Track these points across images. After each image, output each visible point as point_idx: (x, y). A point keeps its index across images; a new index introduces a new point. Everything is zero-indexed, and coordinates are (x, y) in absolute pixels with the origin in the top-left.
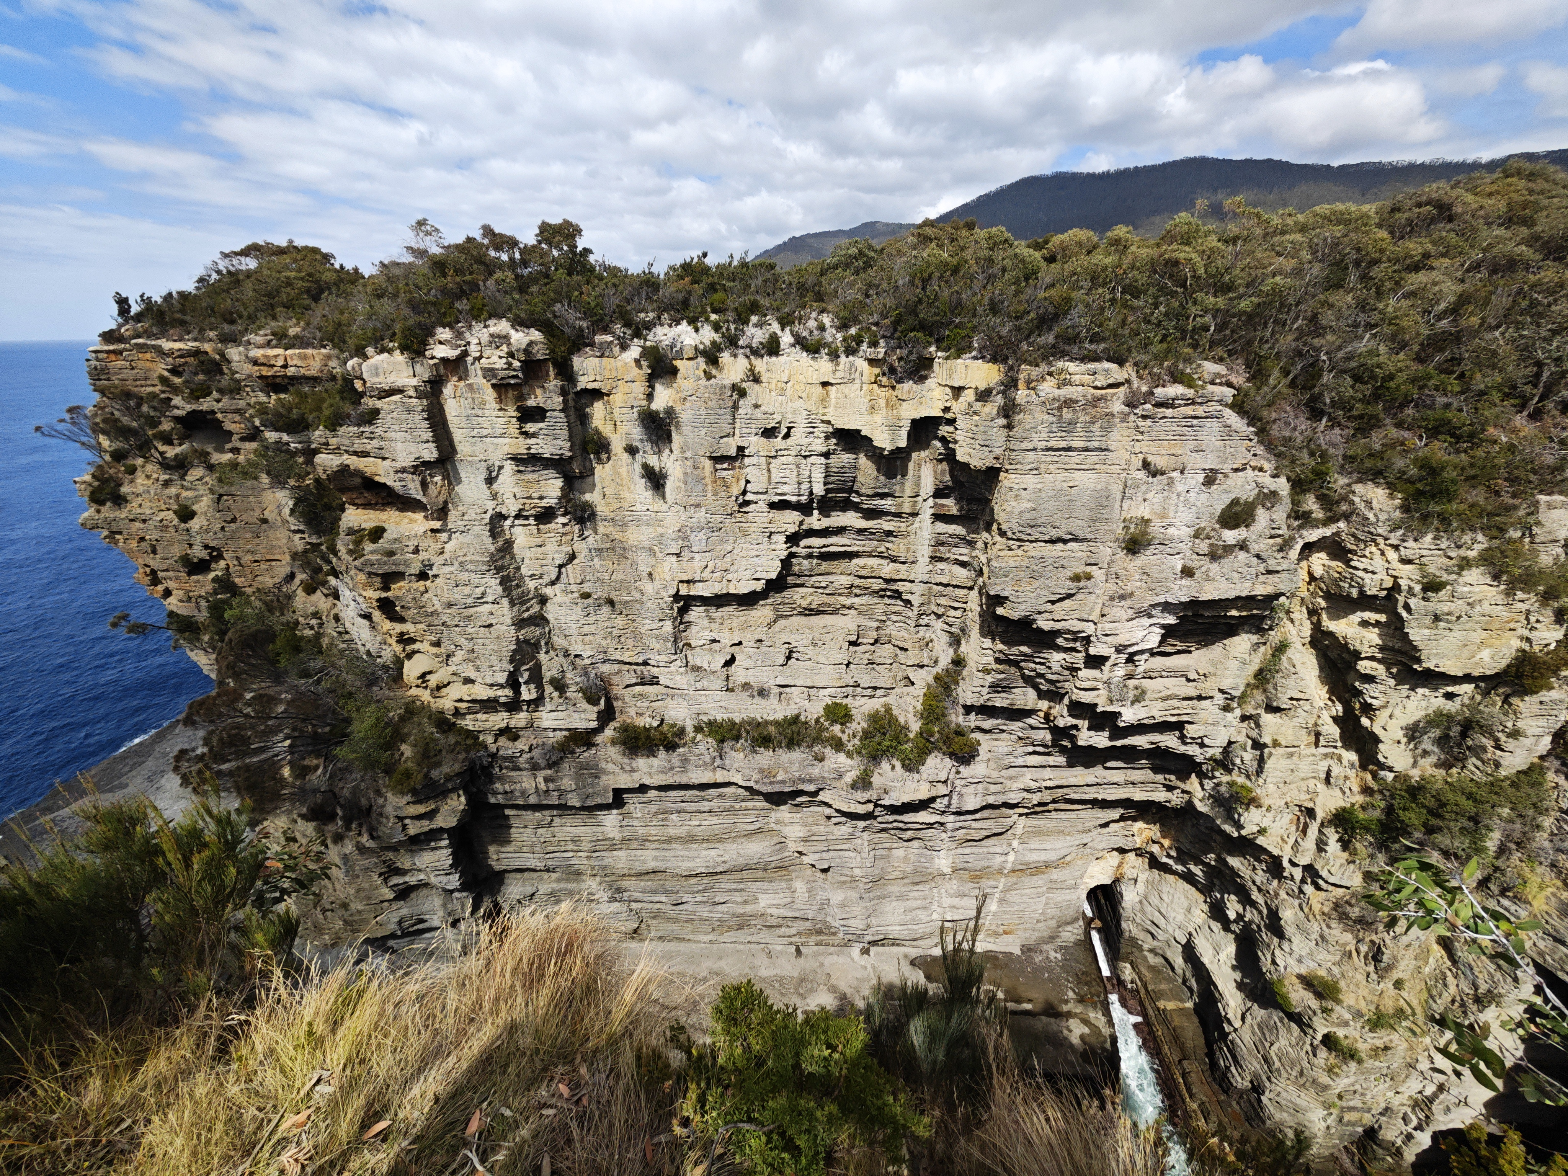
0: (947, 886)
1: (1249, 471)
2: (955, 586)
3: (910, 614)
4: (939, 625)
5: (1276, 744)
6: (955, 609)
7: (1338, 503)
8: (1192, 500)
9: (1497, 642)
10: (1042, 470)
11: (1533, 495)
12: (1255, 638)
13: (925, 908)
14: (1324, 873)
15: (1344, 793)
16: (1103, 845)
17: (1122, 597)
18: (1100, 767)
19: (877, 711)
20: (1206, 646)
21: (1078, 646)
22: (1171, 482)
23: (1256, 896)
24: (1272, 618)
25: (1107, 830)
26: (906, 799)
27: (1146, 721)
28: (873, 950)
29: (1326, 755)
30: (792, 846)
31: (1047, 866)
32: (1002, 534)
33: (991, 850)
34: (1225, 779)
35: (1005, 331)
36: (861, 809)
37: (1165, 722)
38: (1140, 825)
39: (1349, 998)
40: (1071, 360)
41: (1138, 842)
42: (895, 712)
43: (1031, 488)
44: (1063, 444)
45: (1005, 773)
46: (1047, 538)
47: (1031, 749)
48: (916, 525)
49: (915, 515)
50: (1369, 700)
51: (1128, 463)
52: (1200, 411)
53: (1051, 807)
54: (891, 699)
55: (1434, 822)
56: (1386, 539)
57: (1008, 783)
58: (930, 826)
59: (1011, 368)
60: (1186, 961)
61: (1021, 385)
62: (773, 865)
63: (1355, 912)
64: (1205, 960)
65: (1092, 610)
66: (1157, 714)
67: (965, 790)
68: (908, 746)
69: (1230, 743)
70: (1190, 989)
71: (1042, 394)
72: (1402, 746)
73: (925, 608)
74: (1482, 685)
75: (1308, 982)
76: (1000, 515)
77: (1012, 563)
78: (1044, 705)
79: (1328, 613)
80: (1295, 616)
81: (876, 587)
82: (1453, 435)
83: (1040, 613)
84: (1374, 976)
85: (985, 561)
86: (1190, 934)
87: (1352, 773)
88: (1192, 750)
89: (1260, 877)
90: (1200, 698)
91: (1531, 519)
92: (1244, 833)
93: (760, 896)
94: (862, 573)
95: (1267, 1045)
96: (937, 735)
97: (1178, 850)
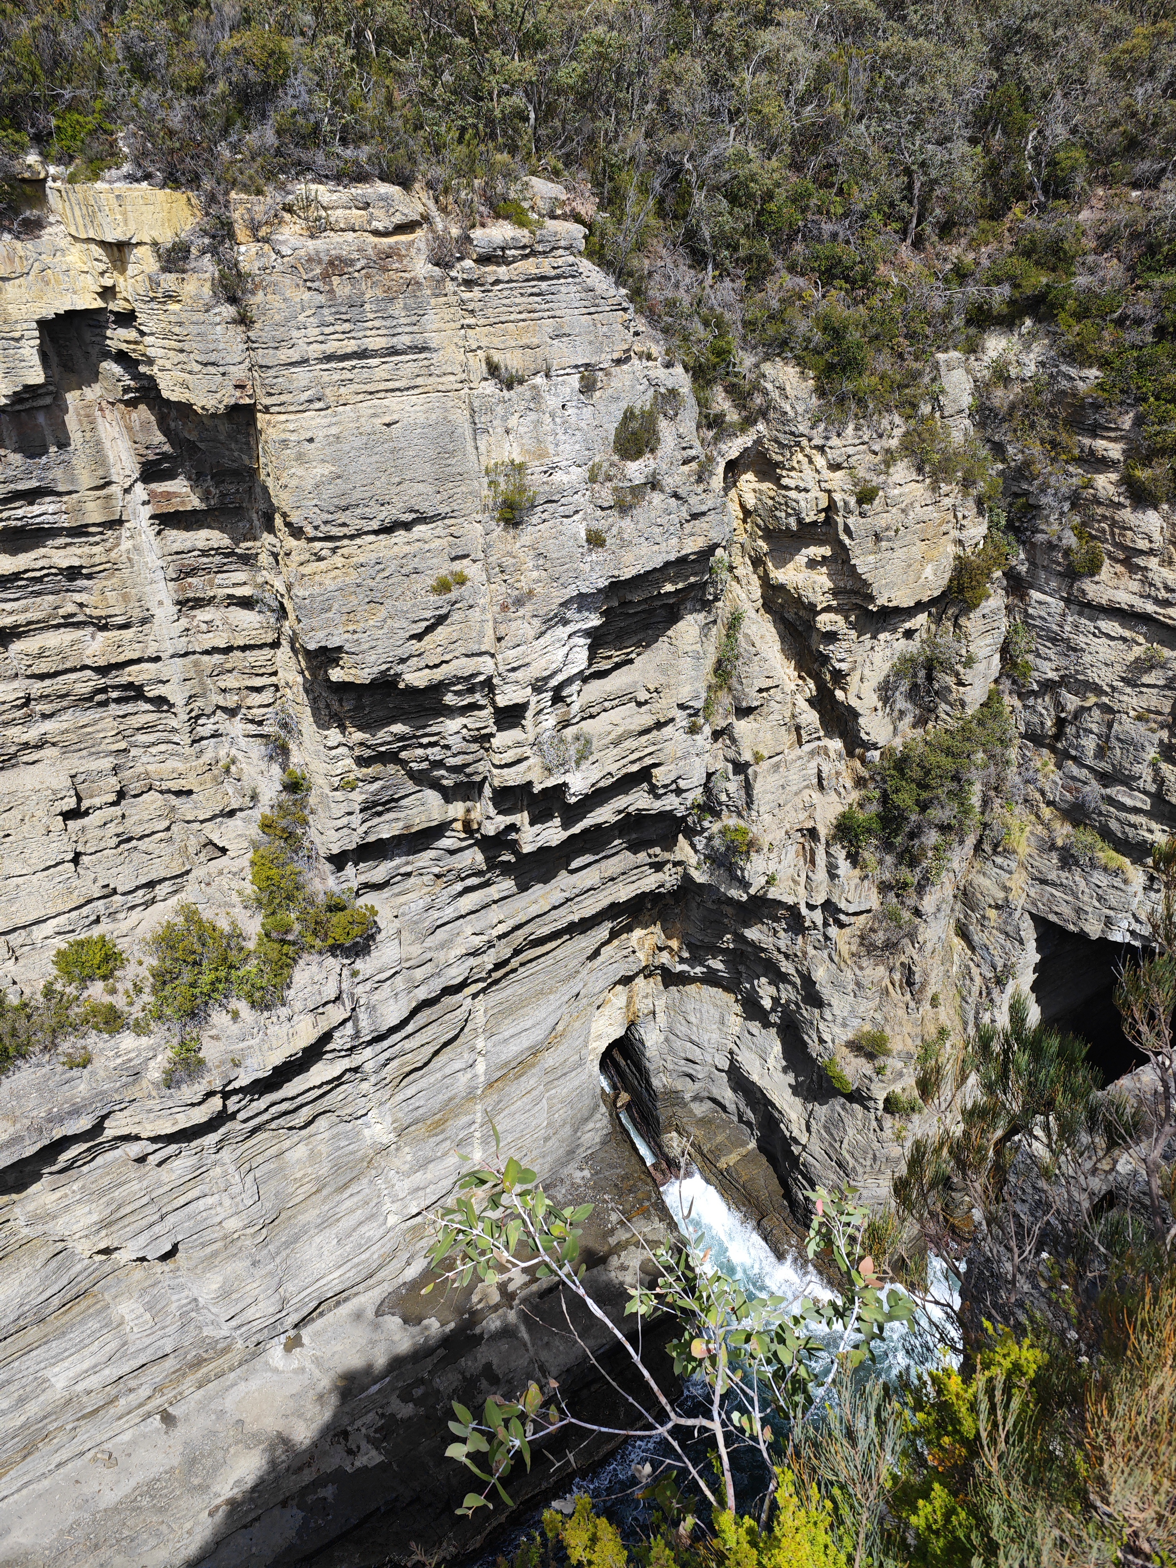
0: (397, 1162)
1: (635, 361)
2: (244, 648)
3: (174, 723)
4: (237, 727)
5: (758, 758)
6: (258, 690)
7: (750, 394)
8: (573, 419)
9: (936, 553)
10: (331, 400)
11: (932, 355)
12: (701, 617)
13: (371, 1217)
14: (843, 905)
15: (839, 794)
16: (601, 984)
17: (519, 602)
18: (564, 873)
19: (170, 927)
20: (648, 646)
21: (478, 698)
22: (536, 397)
23: (787, 967)
24: (714, 583)
25: (600, 959)
26: (277, 1058)
27: (602, 784)
28: (306, 1334)
29: (812, 753)
30: (83, 1248)
31: (535, 1051)
32: (296, 532)
33: (448, 1071)
34: (716, 827)
35: (176, 119)
36: (200, 1115)
37: (627, 775)
38: (638, 933)
39: (896, 1044)
40: (321, 178)
41: (642, 958)
42: (207, 914)
43: (320, 435)
44: (351, 346)
45: (430, 942)
46: (375, 525)
47: (459, 887)
48: (126, 545)
49: (116, 523)
50: (838, 666)
51: (465, 370)
52: (545, 266)
53: (514, 963)
54: (190, 894)
55: (925, 795)
56: (810, 440)
57: (441, 957)
58: (337, 1081)
59: (212, 199)
60: (735, 1090)
61: (241, 233)
62: (56, 1302)
63: (879, 938)
64: (755, 1078)
65: (482, 635)
66: (613, 768)
67: (376, 996)
68: (251, 966)
69: (709, 776)
70: (748, 1124)
71: (286, 251)
72: (880, 713)
73: (200, 703)
74: (933, 610)
75: (856, 1047)
76: (281, 499)
77: (330, 584)
78: (457, 809)
79: (773, 559)
80: (740, 572)
81: (83, 689)
82: (847, 279)
83: (403, 661)
84: (912, 1004)
85: (282, 590)
86: (731, 1053)
87: (841, 766)
88: (670, 803)
89: (784, 940)
90: (659, 725)
91: (935, 387)
92: (752, 891)
93: (48, 1373)
94: (43, 667)
95: (837, 1145)
96: (297, 927)
97: (690, 947)
